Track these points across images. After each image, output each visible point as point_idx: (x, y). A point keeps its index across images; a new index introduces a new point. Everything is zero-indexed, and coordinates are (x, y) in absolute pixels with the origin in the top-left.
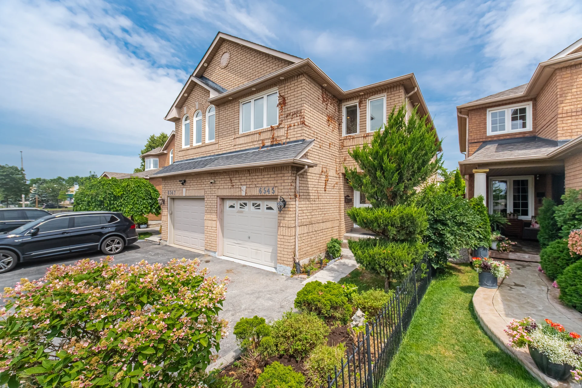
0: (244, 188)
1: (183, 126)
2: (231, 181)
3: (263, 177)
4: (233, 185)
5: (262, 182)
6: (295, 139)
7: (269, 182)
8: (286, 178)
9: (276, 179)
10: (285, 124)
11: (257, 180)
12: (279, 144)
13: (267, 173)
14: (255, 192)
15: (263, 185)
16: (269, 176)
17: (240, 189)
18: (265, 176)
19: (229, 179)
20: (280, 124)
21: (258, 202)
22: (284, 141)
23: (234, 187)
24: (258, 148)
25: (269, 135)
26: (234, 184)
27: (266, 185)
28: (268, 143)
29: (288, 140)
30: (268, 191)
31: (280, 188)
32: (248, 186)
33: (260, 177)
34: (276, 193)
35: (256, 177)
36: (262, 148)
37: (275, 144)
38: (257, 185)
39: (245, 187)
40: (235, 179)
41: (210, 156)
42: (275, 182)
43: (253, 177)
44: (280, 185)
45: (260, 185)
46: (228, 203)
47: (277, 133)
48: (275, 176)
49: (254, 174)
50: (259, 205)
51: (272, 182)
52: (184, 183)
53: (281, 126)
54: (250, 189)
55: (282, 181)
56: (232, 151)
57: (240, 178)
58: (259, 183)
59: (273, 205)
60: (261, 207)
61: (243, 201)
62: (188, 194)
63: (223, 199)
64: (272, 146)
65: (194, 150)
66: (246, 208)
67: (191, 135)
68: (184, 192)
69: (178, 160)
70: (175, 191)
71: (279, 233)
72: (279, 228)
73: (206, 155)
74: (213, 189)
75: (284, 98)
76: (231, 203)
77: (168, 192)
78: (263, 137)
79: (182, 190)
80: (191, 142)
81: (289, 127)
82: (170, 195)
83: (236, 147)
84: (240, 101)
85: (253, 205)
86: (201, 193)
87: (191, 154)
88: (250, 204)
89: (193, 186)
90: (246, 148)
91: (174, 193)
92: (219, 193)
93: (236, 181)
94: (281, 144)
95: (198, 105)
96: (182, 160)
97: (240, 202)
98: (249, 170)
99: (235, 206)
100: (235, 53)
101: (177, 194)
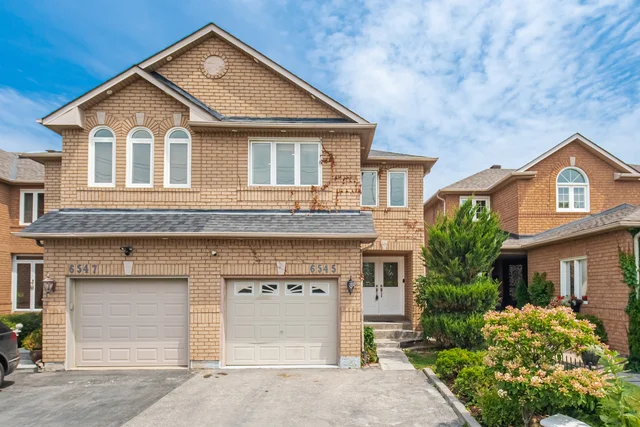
0: (281, 264)
1: (90, 144)
2: (255, 253)
3: (315, 250)
4: (259, 260)
5: (315, 258)
6: (348, 208)
7: (325, 258)
8: (353, 254)
9: (337, 254)
10: (334, 188)
11: (306, 254)
12: (324, 211)
13: (322, 247)
14: (305, 270)
15: (316, 262)
16: (326, 251)
17: (273, 266)
18: (321, 251)
19: (250, 251)
20: (326, 186)
21: (298, 284)
22: (332, 208)
23: (262, 262)
24: (290, 211)
25: (308, 196)
26: (260, 258)
27: (321, 262)
28: (304, 207)
29: (338, 208)
30: (326, 269)
31: (343, 265)
32: (290, 262)
33: (312, 251)
34: (338, 272)
35: (304, 251)
36: (296, 211)
37: (316, 209)
38: (306, 261)
39: (284, 263)
40: (262, 251)
41: (176, 210)
42: (336, 258)
43: (299, 251)
44: (343, 261)
45: (311, 262)
46: (238, 286)
47: (321, 197)
48: (337, 251)
49: (300, 247)
50: (300, 287)
51: (331, 258)
52: (128, 252)
53: (327, 189)
54: (293, 265)
55: (347, 258)
56: (233, 208)
57: (274, 250)
58: (309, 258)
59: (326, 286)
60: (303, 290)
61: (269, 283)
62: (139, 272)
63: (226, 280)
64: (312, 211)
65: (129, 194)
66: (276, 293)
67: (122, 167)
68: (128, 268)
69: (73, 207)
70: (94, 266)
71: (343, 320)
72: (343, 314)
73: (166, 207)
74: (212, 265)
75: (331, 155)
76: (245, 285)
77: (71, 268)
78: (296, 197)
79: (122, 264)
80: (121, 179)
81: (339, 192)
82: (77, 274)
83: (242, 204)
84: (250, 138)
85: (289, 287)
86: (180, 271)
87: (121, 201)
88: (282, 287)
89: (156, 258)
90: (264, 208)
91: (93, 269)
92: (229, 271)
93: (265, 254)
94: (328, 212)
95: (142, 119)
96: (88, 207)
97: (262, 284)
98: (291, 241)
99: (253, 289)
100: (239, 65)
101: (102, 271)
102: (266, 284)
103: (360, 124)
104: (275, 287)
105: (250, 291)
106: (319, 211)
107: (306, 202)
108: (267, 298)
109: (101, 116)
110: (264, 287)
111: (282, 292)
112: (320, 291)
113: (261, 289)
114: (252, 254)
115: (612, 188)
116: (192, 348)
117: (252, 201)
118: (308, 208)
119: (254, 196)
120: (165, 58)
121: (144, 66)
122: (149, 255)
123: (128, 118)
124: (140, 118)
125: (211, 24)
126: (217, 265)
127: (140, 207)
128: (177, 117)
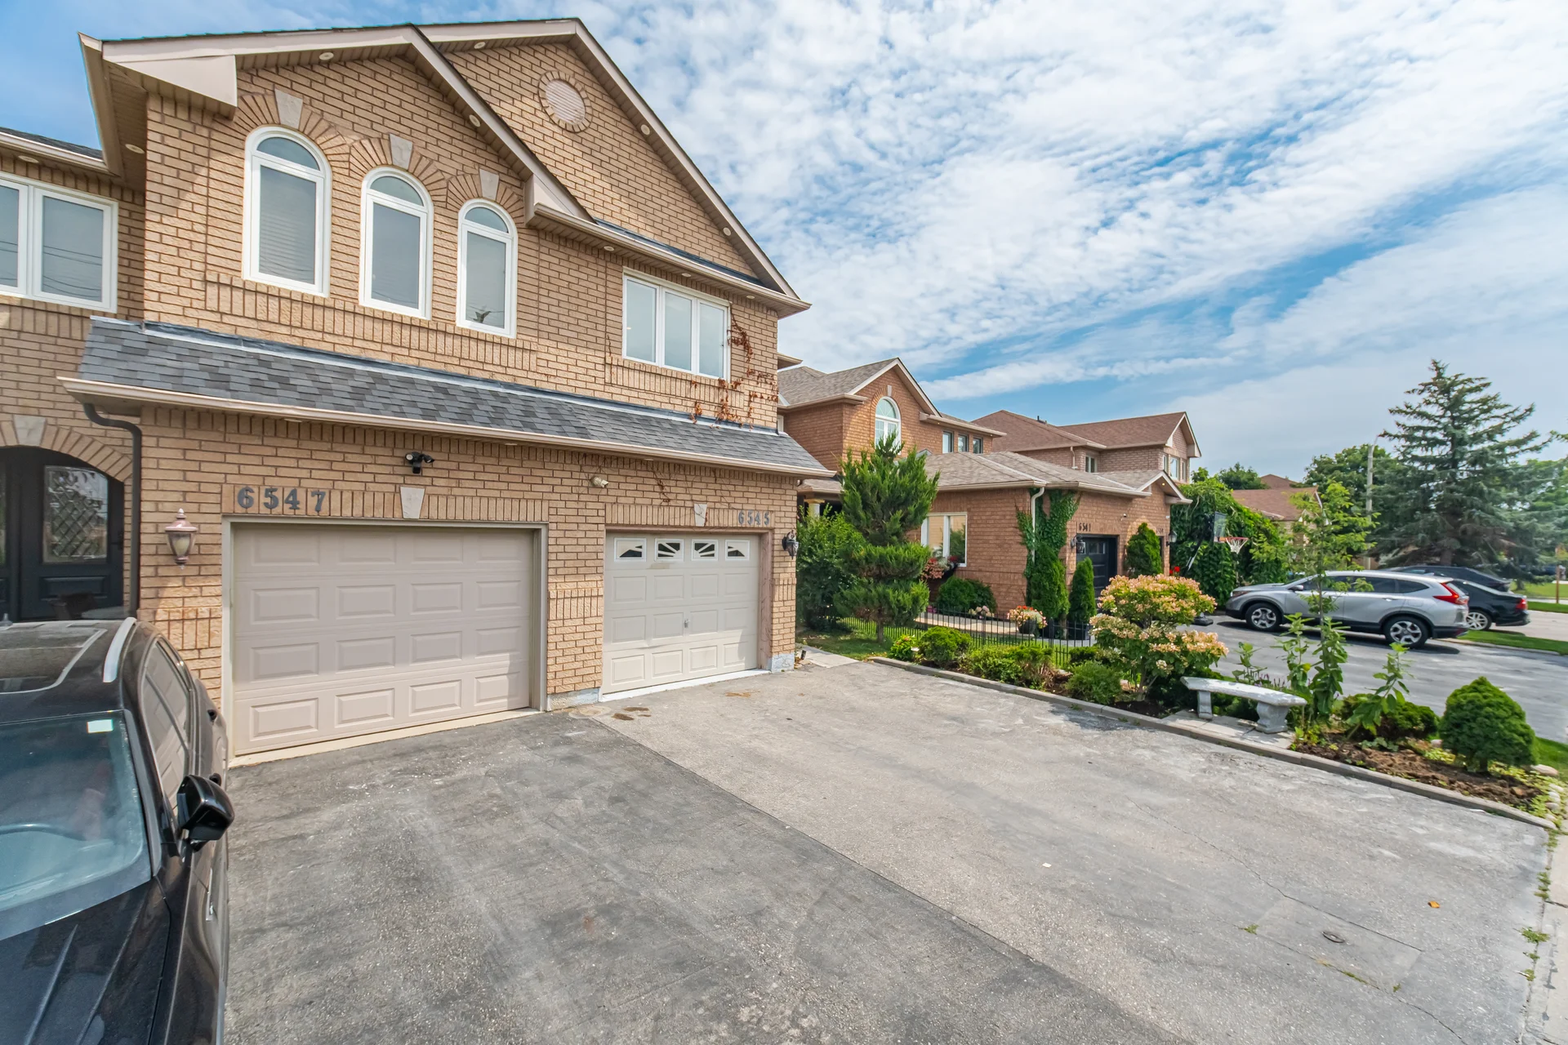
0: (701, 508)
1: (246, 166)
2: (662, 487)
3: (745, 489)
4: (669, 500)
5: (745, 501)
6: (762, 423)
7: (758, 501)
8: (788, 498)
9: (772, 497)
10: (747, 388)
11: (733, 494)
12: (733, 423)
13: (754, 483)
14: (730, 520)
15: (745, 507)
16: (758, 490)
17: (688, 511)
18: (751, 489)
19: (654, 482)
20: (735, 383)
21: (709, 541)
22: (744, 420)
23: (671, 503)
24: (688, 416)
25: (712, 396)
26: (671, 496)
27: (752, 507)
28: (708, 412)
29: (750, 421)
30: (757, 519)
31: (778, 514)
32: (712, 505)
33: (739, 488)
34: (771, 525)
35: (731, 488)
36: (696, 417)
37: (724, 419)
38: (733, 505)
39: (704, 506)
40: (673, 483)
42: (770, 502)
43: (724, 487)
44: (777, 508)
45: (739, 506)
46: (624, 544)
47: (730, 400)
48: (770, 491)
49: (725, 481)
50: (712, 548)
51: (764, 502)
52: (416, 466)
53: (737, 388)
54: (716, 512)
55: (782, 503)
56: (597, 395)
57: (689, 484)
58: (738, 500)
59: (746, 546)
60: (716, 552)
61: (669, 539)
62: (440, 512)
63: (609, 532)
64: (720, 421)
65: (369, 323)
66: (678, 556)
67: (345, 252)
68: (413, 502)
69: (192, 324)
70: (319, 494)
71: (776, 598)
72: (777, 588)
73: (463, 371)
74: (590, 505)
75: (744, 334)
76: (631, 544)
77: (244, 495)
78: (696, 393)
79: (397, 492)
80: (345, 280)
81: (752, 396)
82: (264, 511)
83: (612, 389)
84: (626, 269)
85: (698, 546)
86: (531, 513)
87: (346, 336)
88: (688, 545)
89: (479, 485)
90: (649, 404)
91: (313, 501)
92: (619, 516)
93: (677, 489)
94: (740, 425)
95: (407, 155)
96: (242, 333)
97: (658, 541)
98: (714, 470)
99: (644, 551)
100: (609, 122)
101: (338, 507)
102: (665, 541)
103: (787, 297)
104: (677, 546)
105: (639, 554)
106: (727, 422)
107: (711, 403)
108: (665, 566)
109: (290, 107)
110: (661, 547)
111: (687, 555)
112: (737, 553)
113: (657, 551)
114: (657, 488)
115: (918, 428)
116: (552, 669)
117: (629, 388)
118: (711, 415)
119: (634, 379)
120: (475, 42)
121: (435, 37)
122: (461, 475)
123: (369, 138)
124: (402, 149)
125: (577, 20)
126: (601, 506)
127: (398, 360)
128: (489, 181)
